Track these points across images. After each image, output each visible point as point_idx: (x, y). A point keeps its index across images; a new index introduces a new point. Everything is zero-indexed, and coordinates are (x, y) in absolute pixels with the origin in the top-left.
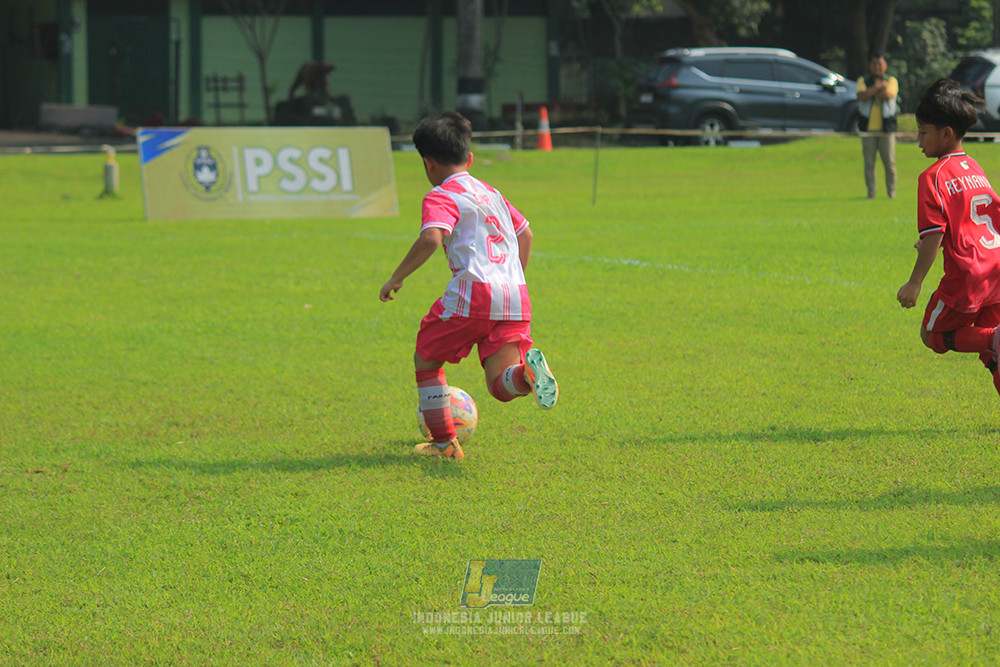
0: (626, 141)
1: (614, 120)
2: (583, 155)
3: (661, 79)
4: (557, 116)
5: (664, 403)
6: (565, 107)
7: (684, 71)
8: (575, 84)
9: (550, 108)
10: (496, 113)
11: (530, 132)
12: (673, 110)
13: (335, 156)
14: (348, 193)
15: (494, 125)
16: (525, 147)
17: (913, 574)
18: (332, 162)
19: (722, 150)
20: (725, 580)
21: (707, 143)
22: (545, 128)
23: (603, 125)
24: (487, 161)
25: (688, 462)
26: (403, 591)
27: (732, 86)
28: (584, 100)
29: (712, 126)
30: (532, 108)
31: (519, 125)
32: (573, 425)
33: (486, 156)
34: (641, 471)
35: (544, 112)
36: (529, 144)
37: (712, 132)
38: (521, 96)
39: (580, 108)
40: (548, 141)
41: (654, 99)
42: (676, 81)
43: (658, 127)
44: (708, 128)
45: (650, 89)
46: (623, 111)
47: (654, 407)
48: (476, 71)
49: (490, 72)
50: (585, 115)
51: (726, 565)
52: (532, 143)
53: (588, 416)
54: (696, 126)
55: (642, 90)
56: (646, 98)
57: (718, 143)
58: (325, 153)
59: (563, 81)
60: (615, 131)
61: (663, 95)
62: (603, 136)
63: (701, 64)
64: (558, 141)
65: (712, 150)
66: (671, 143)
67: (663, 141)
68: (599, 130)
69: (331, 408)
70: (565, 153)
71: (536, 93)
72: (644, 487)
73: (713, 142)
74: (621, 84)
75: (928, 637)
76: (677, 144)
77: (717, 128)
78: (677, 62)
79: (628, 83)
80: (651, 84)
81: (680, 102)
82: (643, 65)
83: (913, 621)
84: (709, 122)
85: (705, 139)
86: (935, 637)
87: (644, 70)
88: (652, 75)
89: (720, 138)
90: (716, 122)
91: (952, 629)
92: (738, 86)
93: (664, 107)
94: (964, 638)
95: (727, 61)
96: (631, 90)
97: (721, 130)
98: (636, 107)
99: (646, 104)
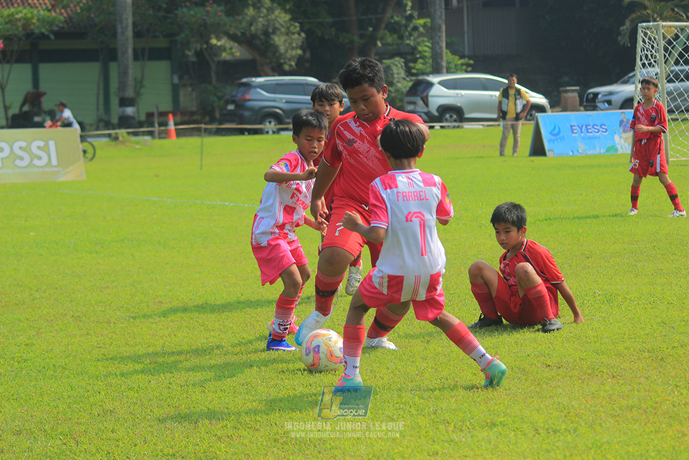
0: (219, 132)
1: (212, 121)
2: (194, 141)
3: (239, 95)
4: (179, 119)
5: (244, 285)
6: (183, 113)
7: (252, 91)
8: (189, 99)
9: (174, 114)
10: (143, 117)
11: (163, 128)
12: (247, 114)
13: (47, 145)
14: (55, 166)
15: (141, 125)
16: (160, 138)
18: (45, 149)
19: (276, 136)
20: (281, 388)
21: (267, 132)
22: (172, 126)
23: (206, 124)
24: (138, 147)
25: (259, 319)
26: (92, 399)
27: (281, 99)
28: (194, 109)
29: (270, 122)
30: (163, 114)
31: (156, 125)
32: (191, 299)
33: (137, 143)
34: (231, 325)
35: (171, 116)
36: (163, 135)
37: (270, 126)
38: (157, 107)
39: (192, 113)
40: (173, 133)
41: (236, 107)
42: (248, 97)
43: (238, 124)
44: (268, 124)
45: (233, 102)
46: (217, 115)
47: (238, 288)
48: (130, 93)
49: (138, 94)
50: (195, 117)
51: (282, 379)
52: (165, 135)
53: (200, 294)
54: (261, 123)
55: (228, 102)
56: (231, 107)
57: (274, 132)
58: (41, 144)
59: (182, 98)
60: (214, 126)
61: (240, 105)
62: (206, 129)
63: (263, 87)
64: (180, 133)
65: (270, 137)
66: (246, 133)
67: (241, 132)
68: (203, 126)
69: (47, 294)
70: (183, 140)
71: (166, 106)
72: (233, 335)
73: (271, 132)
74: (216, 99)
75: (400, 416)
76: (249, 134)
77: (273, 124)
78: (248, 86)
79: (220, 98)
80: (233, 99)
81: (251, 109)
82: (228, 88)
83: (391, 408)
84: (268, 120)
85: (266, 130)
86: (405, 416)
87: (229, 91)
88: (234, 93)
89: (275, 130)
90: (272, 120)
91: (414, 412)
92: (285, 98)
93: (241, 112)
94: (421, 416)
95: (277, 84)
96: (222, 102)
97: (275, 125)
98: (225, 112)
99: (231, 110)
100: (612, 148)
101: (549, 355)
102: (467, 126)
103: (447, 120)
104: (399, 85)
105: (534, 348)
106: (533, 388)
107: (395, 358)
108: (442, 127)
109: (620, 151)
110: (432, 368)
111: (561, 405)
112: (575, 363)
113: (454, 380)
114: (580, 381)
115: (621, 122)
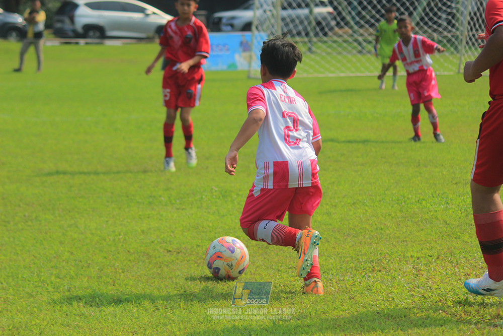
17: (32, 262)
75: (39, 293)
83: (31, 285)
86: (42, 293)
91: (51, 289)
94: (57, 293)
100: (233, 66)
101: (170, 242)
102: (108, 43)
103: (90, 37)
105: (157, 236)
106: (155, 270)
107: (37, 243)
108: (87, 43)
109: (240, 68)
110: (68, 251)
111: (179, 286)
112: (192, 249)
113: (87, 262)
114: (196, 265)
115: (241, 44)
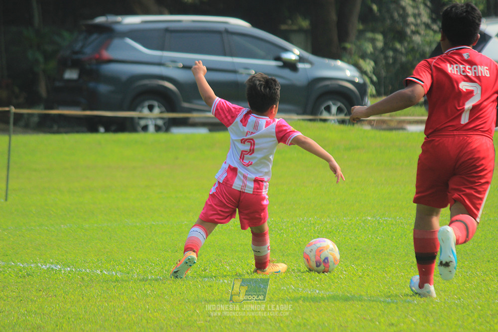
0: (47, 125)
1: (30, 104)
3: (89, 50)
7: (116, 42)
12: (103, 88)
19: (162, 136)
21: (145, 128)
27: (174, 61)
29: (151, 108)
37: (152, 114)
41: (80, 76)
42: (107, 54)
43: (84, 110)
44: (146, 112)
45: (75, 64)
46: (43, 90)
55: (65, 64)
56: (71, 75)
57: (158, 129)
61: (90, 71)
62: (18, 117)
65: (151, 136)
66: (102, 129)
67: (91, 126)
68: (13, 110)
73: (151, 128)
74: (41, 58)
76: (107, 130)
77: (156, 111)
78: (108, 32)
79: (47, 57)
80: (75, 57)
81: (113, 80)
82: (66, 34)
84: (147, 103)
85: (143, 123)
87: (67, 40)
88: (78, 47)
89: (160, 122)
90: (155, 103)
92: (182, 60)
93: (92, 85)
95: (167, 30)
96: (53, 64)
97: (161, 112)
98: (58, 84)
99: (70, 81)
104: (417, 39)
